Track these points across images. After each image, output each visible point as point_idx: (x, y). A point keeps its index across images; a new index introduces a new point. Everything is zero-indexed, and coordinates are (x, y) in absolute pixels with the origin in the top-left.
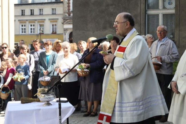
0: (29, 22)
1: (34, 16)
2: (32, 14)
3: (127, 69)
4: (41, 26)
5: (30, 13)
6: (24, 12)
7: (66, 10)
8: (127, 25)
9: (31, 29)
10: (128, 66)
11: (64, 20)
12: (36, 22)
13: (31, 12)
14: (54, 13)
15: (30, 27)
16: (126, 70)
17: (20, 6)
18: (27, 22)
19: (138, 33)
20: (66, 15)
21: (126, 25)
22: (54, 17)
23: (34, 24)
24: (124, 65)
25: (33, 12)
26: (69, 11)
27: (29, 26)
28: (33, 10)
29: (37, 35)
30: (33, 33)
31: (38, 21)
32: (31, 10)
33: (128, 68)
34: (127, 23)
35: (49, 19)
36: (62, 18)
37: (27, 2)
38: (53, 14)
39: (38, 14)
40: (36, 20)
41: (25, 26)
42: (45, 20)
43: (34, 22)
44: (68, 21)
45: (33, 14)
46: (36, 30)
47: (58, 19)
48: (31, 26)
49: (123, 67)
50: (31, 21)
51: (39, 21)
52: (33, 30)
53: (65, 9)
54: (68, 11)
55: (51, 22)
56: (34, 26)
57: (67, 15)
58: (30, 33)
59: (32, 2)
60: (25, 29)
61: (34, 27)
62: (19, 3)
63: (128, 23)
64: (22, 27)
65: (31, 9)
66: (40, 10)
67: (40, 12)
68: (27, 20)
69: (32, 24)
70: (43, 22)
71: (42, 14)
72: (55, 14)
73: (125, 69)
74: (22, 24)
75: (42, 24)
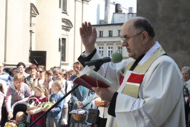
0: (107, 44)
1: (112, 37)
2: (110, 35)
3: (146, 117)
5: (108, 35)
6: (102, 34)
8: (144, 38)
9: (109, 51)
10: (149, 112)
12: (115, 44)
13: (110, 34)
15: (108, 50)
16: (141, 120)
17: (98, 27)
18: (105, 44)
19: (164, 52)
21: (142, 38)
24: (141, 110)
25: (112, 33)
27: (106, 49)
28: (112, 31)
31: (116, 43)
32: (110, 31)
33: (148, 115)
34: (143, 34)
37: (106, 23)
39: (117, 35)
40: (114, 42)
41: (102, 48)
43: (113, 44)
45: (112, 35)
48: (109, 48)
49: (137, 113)
50: (109, 43)
51: (118, 43)
52: (111, 53)
56: (112, 48)
59: (112, 23)
60: (102, 51)
62: (98, 24)
63: (145, 35)
64: (100, 50)
65: (110, 30)
66: (119, 31)
67: (119, 33)
68: (105, 42)
69: (111, 46)
73: (140, 117)
74: (100, 46)
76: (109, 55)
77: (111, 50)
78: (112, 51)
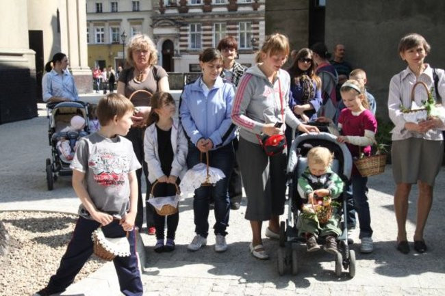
0: (95, 25)
1: (102, 14)
2: (99, 10)
4: (114, 30)
5: (95, 10)
7: (157, 4)
9: (98, 36)
11: (153, 20)
12: (107, 24)
13: (98, 8)
14: (136, 9)
15: (96, 33)
18: (92, 25)
20: (156, 13)
22: (136, 16)
23: (102, 27)
25: (101, 8)
26: (162, 7)
27: (94, 31)
28: (102, 4)
29: (109, 46)
30: (101, 43)
31: (109, 22)
32: (98, 5)
35: (129, 20)
36: (151, 18)
38: (134, 11)
39: (110, 11)
40: (106, 21)
42: (121, 20)
43: (104, 25)
44: (161, 22)
45: (101, 11)
46: (106, 38)
47: (143, 19)
48: (98, 30)
50: (97, 23)
51: (111, 22)
52: (101, 38)
53: (155, 3)
54: (159, 6)
55: (131, 24)
56: (102, 30)
57: (159, 12)
58: (96, 42)
61: (103, 33)
65: (98, 2)
66: (113, 4)
67: (113, 7)
68: (91, 21)
69: (100, 28)
70: (119, 24)
71: (115, 10)
72: (138, 11)
75: (116, 27)
76: (99, 41)
77: (100, 33)
78: (103, 35)
